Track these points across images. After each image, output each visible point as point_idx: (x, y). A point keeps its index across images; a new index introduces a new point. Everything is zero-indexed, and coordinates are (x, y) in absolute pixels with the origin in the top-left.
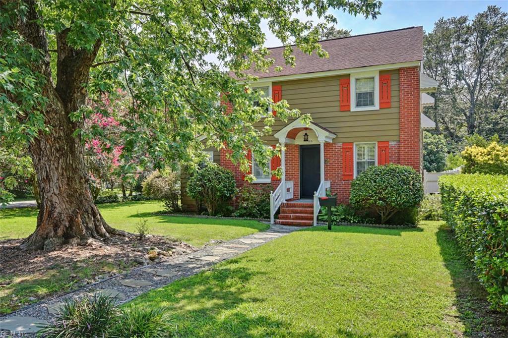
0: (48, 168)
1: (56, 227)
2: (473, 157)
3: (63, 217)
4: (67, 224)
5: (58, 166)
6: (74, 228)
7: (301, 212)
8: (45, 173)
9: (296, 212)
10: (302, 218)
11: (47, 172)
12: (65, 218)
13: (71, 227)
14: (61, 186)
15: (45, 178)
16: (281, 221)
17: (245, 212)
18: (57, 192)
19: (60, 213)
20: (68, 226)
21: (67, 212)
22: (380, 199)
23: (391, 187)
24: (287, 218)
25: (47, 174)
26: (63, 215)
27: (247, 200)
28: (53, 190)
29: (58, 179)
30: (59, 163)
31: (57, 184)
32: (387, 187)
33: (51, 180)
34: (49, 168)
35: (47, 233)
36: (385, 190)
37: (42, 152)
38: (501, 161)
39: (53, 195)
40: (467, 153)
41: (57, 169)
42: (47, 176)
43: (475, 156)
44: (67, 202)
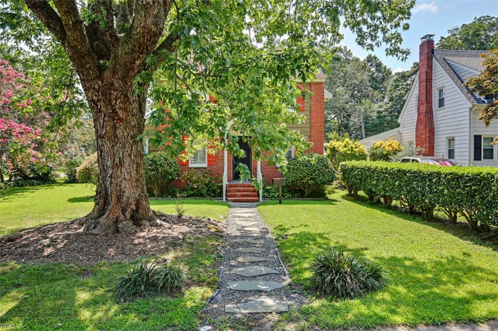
0: (121, 154)
1: (124, 211)
2: (336, 149)
3: (130, 201)
4: (134, 207)
5: (131, 153)
6: (140, 211)
7: (244, 191)
8: (118, 159)
9: (240, 191)
10: (248, 196)
11: (120, 158)
12: (133, 202)
13: (137, 210)
14: (132, 172)
15: (118, 164)
16: (232, 198)
17: (193, 193)
18: (127, 177)
19: (129, 198)
20: (135, 209)
21: (135, 196)
22: (312, 179)
23: (318, 170)
24: (234, 196)
25: (120, 160)
26: (130, 199)
27: (197, 182)
28: (124, 176)
29: (129, 165)
30: (132, 150)
31: (128, 170)
32: (315, 170)
33: (123, 166)
34: (123, 154)
35: (117, 217)
36: (314, 172)
37: (116, 139)
38: (355, 152)
39: (123, 180)
40: (331, 145)
41: (130, 155)
42: (120, 162)
43: (338, 148)
44: (135, 186)
